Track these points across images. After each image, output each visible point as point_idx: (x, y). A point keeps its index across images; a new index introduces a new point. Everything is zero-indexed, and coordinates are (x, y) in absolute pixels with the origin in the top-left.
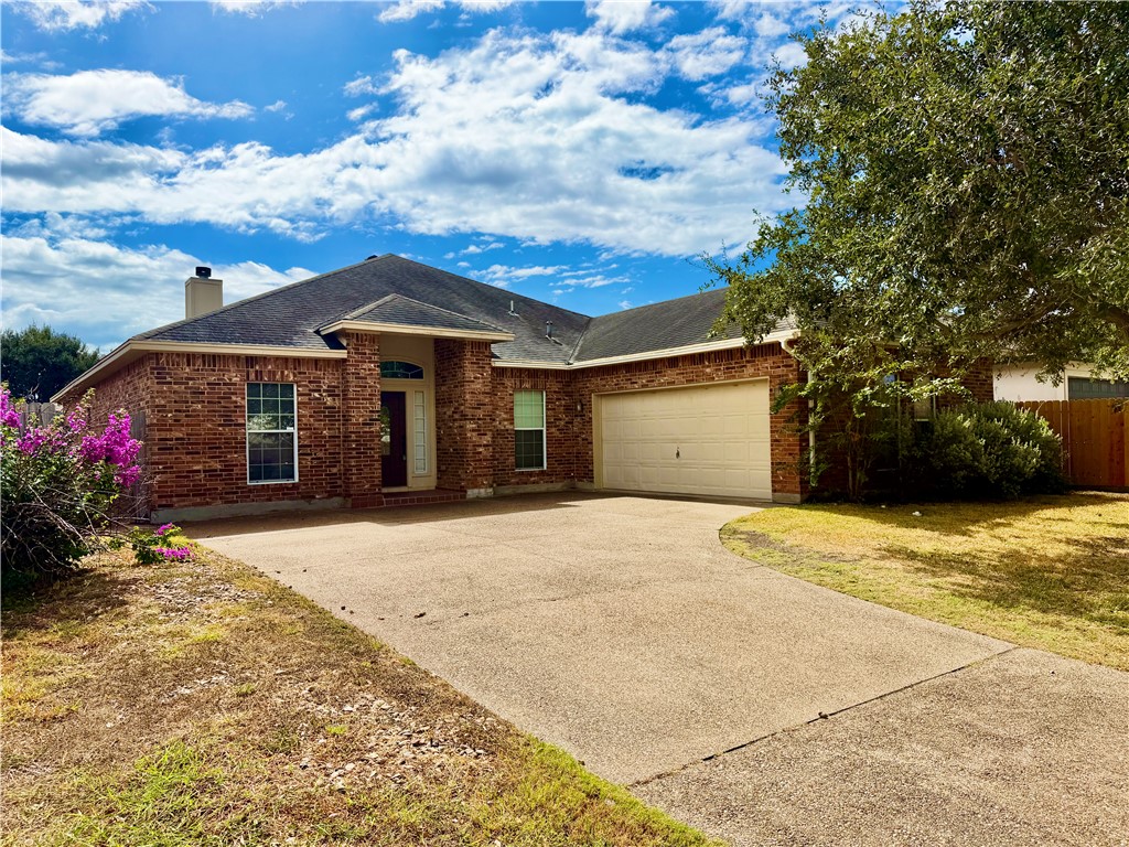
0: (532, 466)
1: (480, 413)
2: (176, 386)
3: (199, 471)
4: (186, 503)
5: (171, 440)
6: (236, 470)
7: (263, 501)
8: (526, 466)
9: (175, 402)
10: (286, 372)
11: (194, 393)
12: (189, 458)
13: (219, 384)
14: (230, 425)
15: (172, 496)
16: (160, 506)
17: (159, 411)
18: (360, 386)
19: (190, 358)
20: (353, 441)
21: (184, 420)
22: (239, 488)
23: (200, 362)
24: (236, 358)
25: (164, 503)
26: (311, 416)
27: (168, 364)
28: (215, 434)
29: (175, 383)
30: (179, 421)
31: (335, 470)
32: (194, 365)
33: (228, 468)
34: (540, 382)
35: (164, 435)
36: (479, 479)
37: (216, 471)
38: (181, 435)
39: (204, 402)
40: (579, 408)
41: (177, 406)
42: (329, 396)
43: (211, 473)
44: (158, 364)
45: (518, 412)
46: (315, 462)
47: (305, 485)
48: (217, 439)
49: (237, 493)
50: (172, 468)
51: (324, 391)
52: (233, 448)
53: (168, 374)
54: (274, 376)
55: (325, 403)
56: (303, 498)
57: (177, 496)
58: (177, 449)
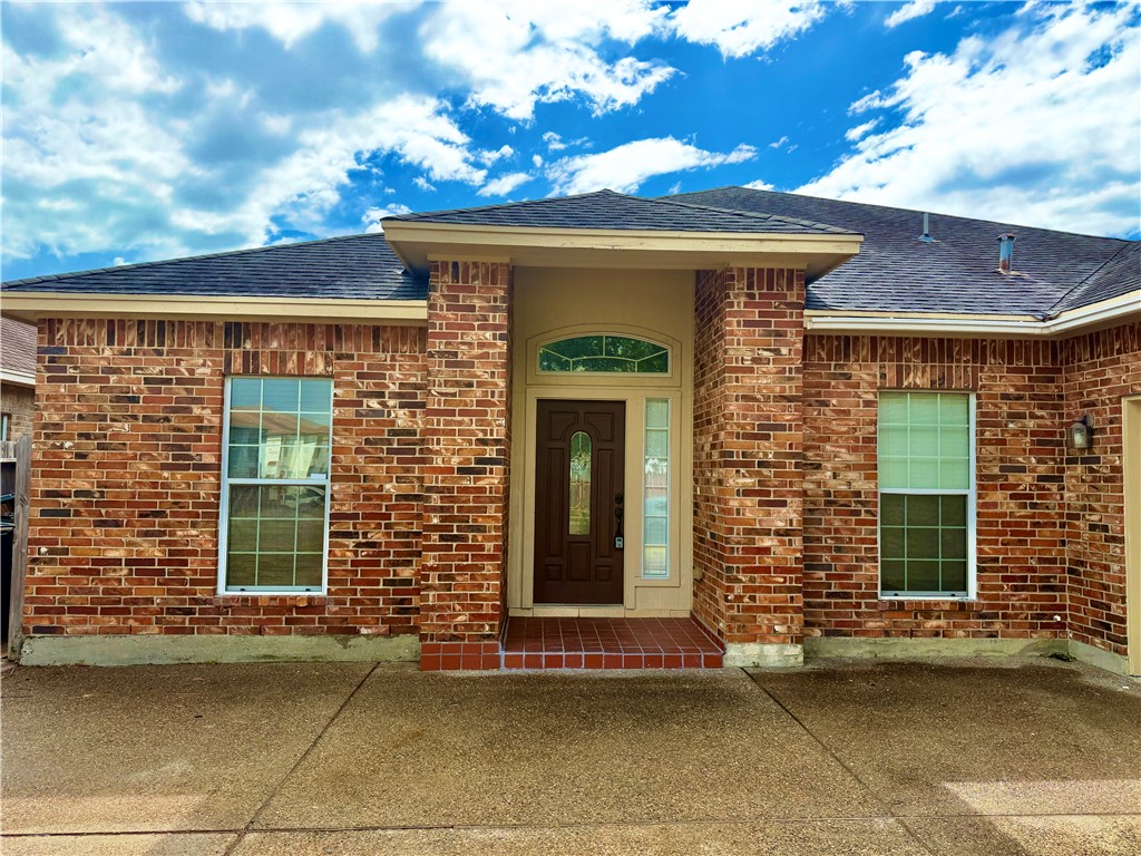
0: (931, 586)
1: (768, 450)
2: (83, 386)
3: (117, 562)
4: (88, 627)
5: (66, 495)
6: (193, 564)
7: (244, 633)
8: (913, 587)
9: (81, 417)
10: (309, 355)
11: (119, 399)
12: (98, 534)
13: (169, 381)
14: (187, 467)
15: (61, 611)
16: (38, 630)
17: (48, 436)
18: (457, 384)
19: (114, 326)
20: (434, 509)
21: (95, 455)
22: (196, 601)
23: (132, 335)
24: (205, 325)
25: (46, 623)
26: (359, 451)
27: (71, 341)
28: (154, 485)
29: (83, 380)
30: (84, 456)
31: (406, 573)
32: (121, 342)
33: (177, 558)
34: (960, 371)
35: (53, 484)
36: (762, 619)
37: (151, 562)
38: (87, 487)
39: (135, 418)
40: (1079, 439)
41: (84, 427)
42: (402, 406)
43: (140, 565)
44: (51, 341)
45: (887, 450)
46: (363, 553)
47: (337, 602)
48: (158, 495)
49: (190, 612)
50: (66, 552)
51: (394, 395)
52: (189, 515)
53: (70, 360)
54: (284, 361)
55: (393, 423)
56: (332, 631)
57: (72, 610)
58: (77, 513)
